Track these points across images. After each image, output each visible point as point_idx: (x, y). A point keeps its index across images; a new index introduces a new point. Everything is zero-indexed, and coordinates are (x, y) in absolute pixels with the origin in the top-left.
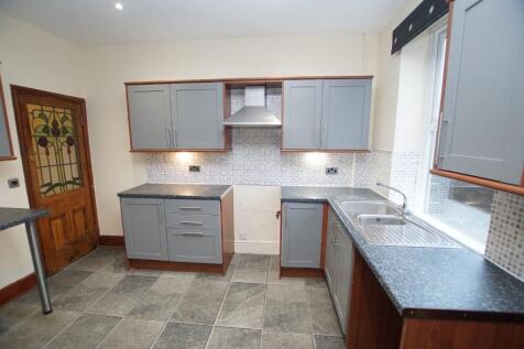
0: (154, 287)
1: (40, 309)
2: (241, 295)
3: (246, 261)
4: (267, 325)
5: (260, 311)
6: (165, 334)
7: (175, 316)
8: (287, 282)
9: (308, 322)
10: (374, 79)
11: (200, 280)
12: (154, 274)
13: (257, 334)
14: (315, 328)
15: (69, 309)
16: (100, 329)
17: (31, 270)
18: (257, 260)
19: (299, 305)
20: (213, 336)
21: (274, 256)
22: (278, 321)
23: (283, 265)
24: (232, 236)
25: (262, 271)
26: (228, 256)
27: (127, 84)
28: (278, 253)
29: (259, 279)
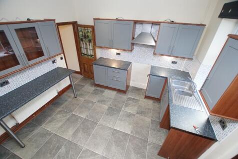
0: (104, 94)
1: (73, 96)
2: (130, 102)
3: (133, 90)
4: (137, 113)
5: (136, 108)
6: (108, 110)
7: (110, 105)
8: (146, 100)
9: (150, 115)
10: (206, 27)
11: (118, 94)
12: (104, 90)
13: (134, 115)
14: (152, 117)
15: (81, 97)
16: (90, 105)
17: (70, 83)
18: (138, 90)
19: (149, 109)
20: (121, 113)
21: (144, 89)
22: (141, 113)
23: (146, 95)
24: (130, 80)
25: (139, 94)
26: (128, 87)
27: (94, 19)
28: (145, 88)
29: (137, 98)
